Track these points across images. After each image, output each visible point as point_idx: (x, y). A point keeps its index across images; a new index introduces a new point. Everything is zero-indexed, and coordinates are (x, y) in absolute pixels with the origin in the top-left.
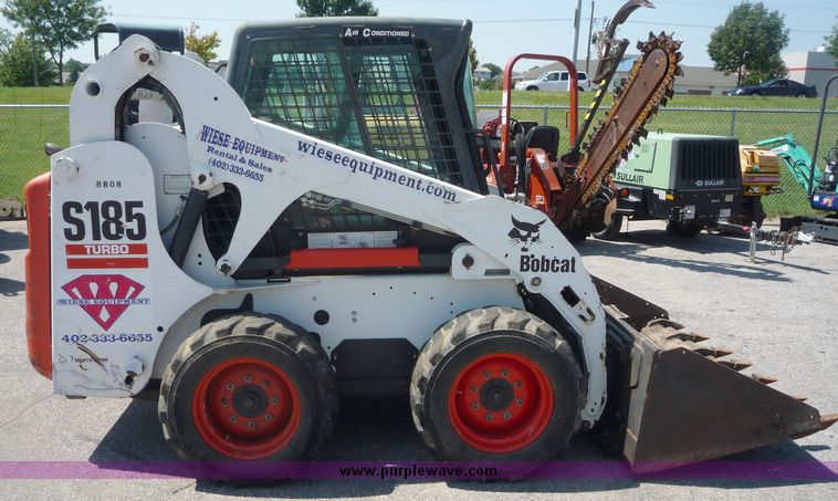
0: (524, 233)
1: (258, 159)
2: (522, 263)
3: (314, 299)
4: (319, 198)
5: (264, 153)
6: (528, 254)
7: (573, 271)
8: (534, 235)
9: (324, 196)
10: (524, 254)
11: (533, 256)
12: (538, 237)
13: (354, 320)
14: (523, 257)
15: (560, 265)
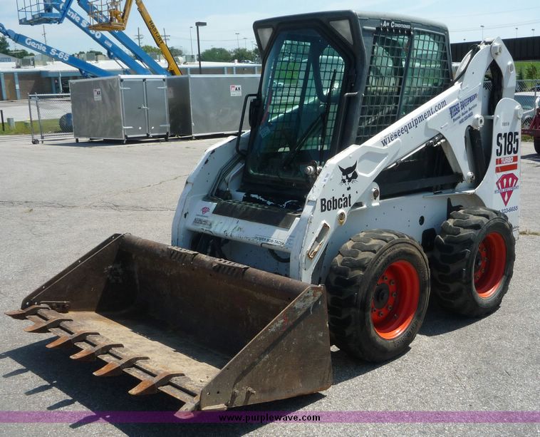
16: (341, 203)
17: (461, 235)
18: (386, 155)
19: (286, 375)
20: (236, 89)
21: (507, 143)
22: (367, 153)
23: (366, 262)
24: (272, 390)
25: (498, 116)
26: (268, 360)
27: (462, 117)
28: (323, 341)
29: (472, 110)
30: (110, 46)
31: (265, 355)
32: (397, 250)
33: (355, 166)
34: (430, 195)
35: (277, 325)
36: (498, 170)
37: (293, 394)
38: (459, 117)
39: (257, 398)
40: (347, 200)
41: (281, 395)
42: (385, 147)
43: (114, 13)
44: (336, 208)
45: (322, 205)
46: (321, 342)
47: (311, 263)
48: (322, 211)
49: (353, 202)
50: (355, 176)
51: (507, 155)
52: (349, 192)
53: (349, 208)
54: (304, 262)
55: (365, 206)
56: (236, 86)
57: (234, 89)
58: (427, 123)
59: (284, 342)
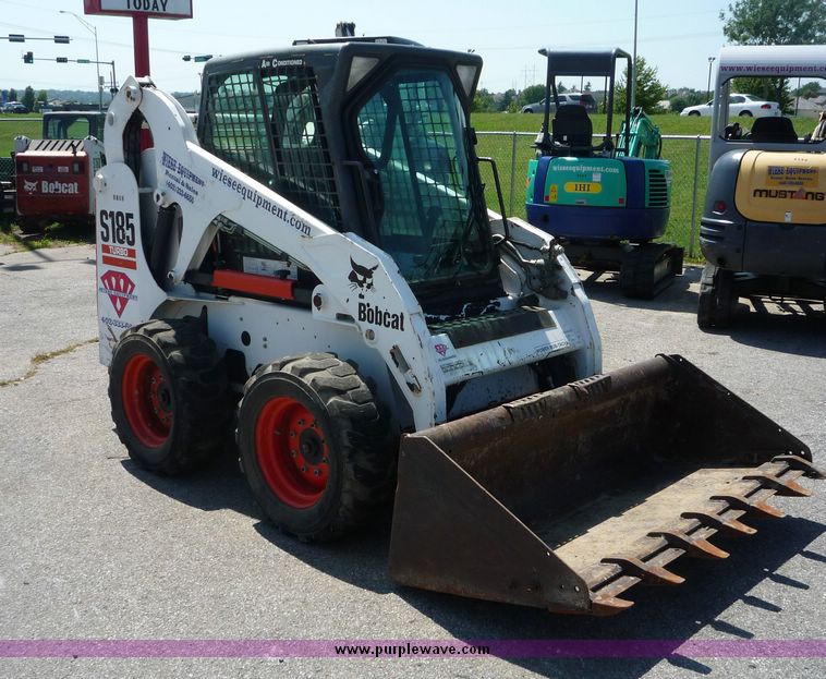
0: (360, 278)
1: (191, 183)
2: (360, 312)
3: (241, 319)
4: (225, 221)
5: (193, 177)
6: (364, 301)
7: (402, 329)
8: (369, 281)
9: (230, 221)
10: (362, 301)
11: (368, 305)
12: (372, 284)
13: (265, 346)
14: (360, 305)
15: (391, 320)
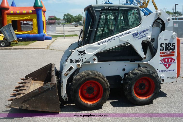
16: (78, 61)
17: (130, 76)
18: (99, 48)
19: (41, 105)
20: (176, 25)
21: (167, 47)
22: (90, 47)
23: (77, 79)
24: (36, 108)
25: (161, 37)
26: (34, 99)
27: (139, 37)
28: (55, 98)
29: (146, 35)
30: (145, 12)
31: (33, 98)
32: (90, 77)
33: (84, 51)
34: (129, 62)
35: (37, 91)
36: (161, 56)
37: (44, 110)
38: (138, 37)
39: (30, 108)
40: (81, 61)
41: (40, 110)
42: (99, 45)
43: (144, 3)
44: (76, 62)
45: (70, 61)
46: (55, 99)
47: (66, 77)
48: (70, 63)
49: (84, 61)
50: (85, 53)
51: (167, 51)
52: (82, 58)
53: (82, 63)
54: (63, 76)
55: (90, 63)
56: (176, 24)
57: (175, 25)
58: (120, 39)
59: (40, 96)
